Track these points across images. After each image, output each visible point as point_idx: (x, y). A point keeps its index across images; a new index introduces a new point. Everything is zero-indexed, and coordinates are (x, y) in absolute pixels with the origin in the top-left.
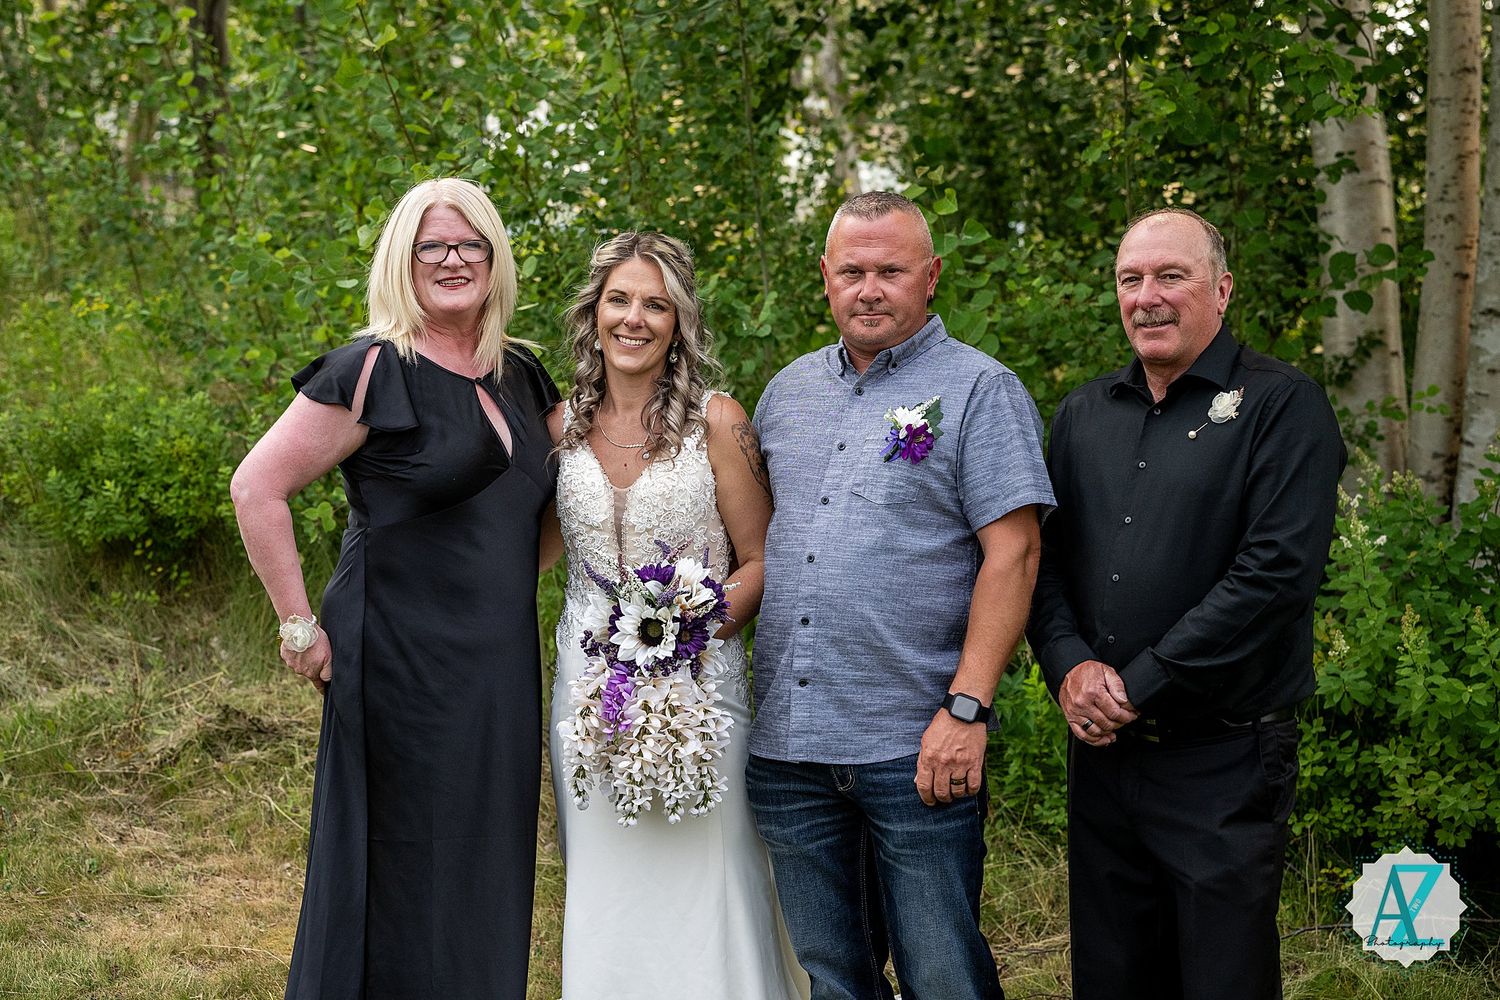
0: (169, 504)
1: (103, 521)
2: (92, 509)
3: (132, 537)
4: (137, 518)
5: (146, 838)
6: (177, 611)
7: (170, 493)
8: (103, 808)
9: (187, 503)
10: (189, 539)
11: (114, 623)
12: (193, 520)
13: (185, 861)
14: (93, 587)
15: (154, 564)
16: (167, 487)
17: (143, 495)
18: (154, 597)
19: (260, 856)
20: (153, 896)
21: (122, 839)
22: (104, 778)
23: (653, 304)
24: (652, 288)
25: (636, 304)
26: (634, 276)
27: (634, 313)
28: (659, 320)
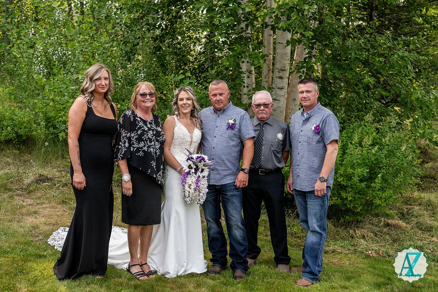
23: (188, 99)
24: (187, 96)
25: (185, 100)
26: (183, 95)
27: (185, 101)
28: (190, 102)
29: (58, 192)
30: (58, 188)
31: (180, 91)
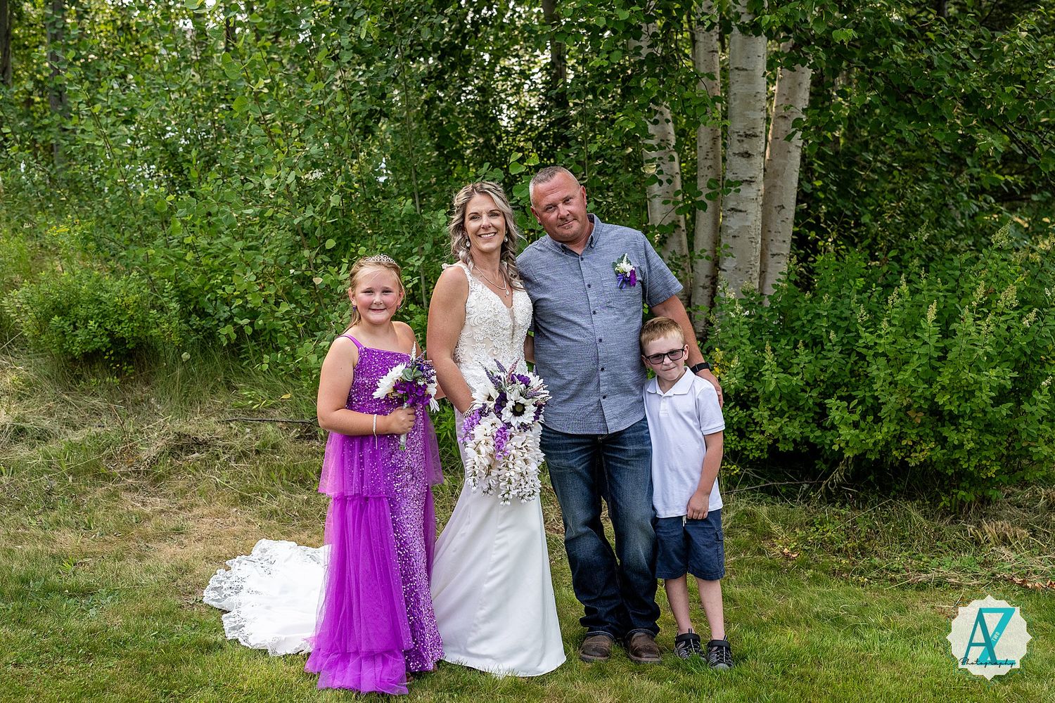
0: (123, 330)
1: (85, 343)
2: (81, 335)
3: (104, 350)
4: (106, 340)
5: (159, 503)
6: (128, 386)
7: (123, 325)
8: (127, 489)
9: (132, 330)
10: (132, 349)
11: (95, 395)
12: (134, 339)
13: (182, 512)
14: (78, 377)
15: (115, 362)
16: (120, 322)
17: (109, 327)
18: (117, 381)
19: (219, 506)
20: (178, 531)
21: (144, 504)
22: (123, 474)
23: (492, 214)
24: (490, 207)
25: (485, 216)
26: (479, 204)
27: (485, 221)
28: (498, 221)
29: (226, 474)
30: (226, 465)
31: (470, 195)
